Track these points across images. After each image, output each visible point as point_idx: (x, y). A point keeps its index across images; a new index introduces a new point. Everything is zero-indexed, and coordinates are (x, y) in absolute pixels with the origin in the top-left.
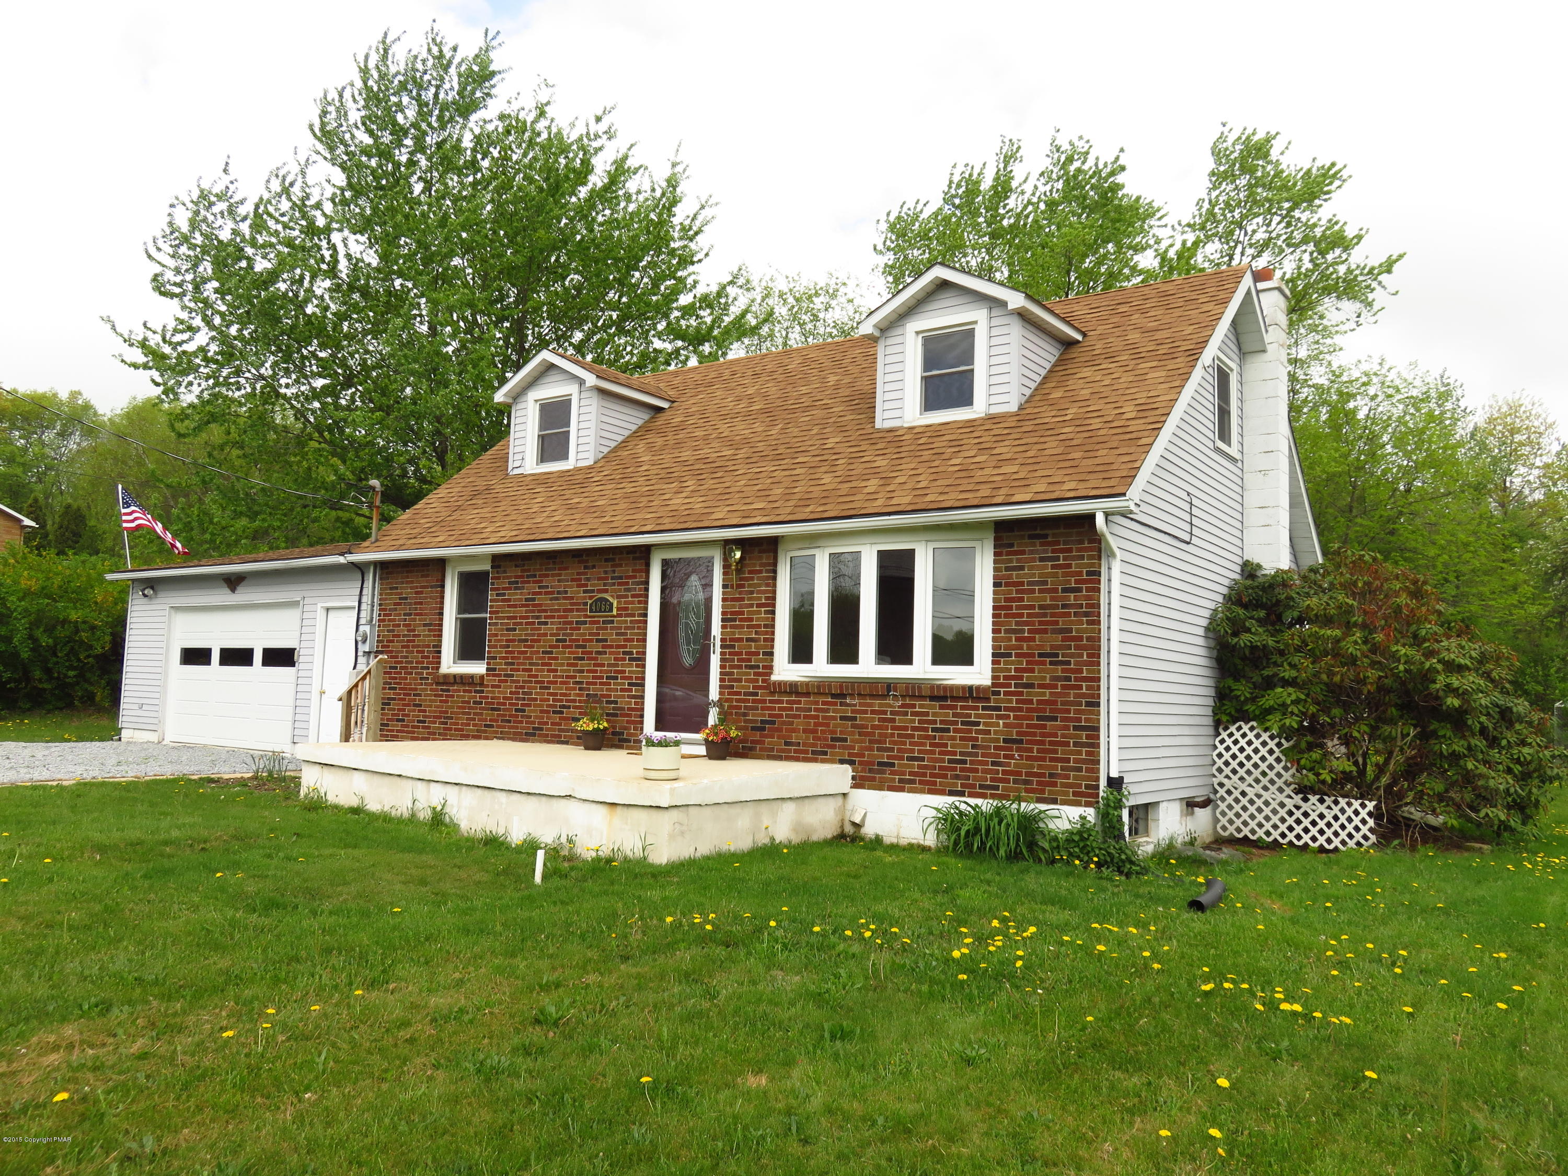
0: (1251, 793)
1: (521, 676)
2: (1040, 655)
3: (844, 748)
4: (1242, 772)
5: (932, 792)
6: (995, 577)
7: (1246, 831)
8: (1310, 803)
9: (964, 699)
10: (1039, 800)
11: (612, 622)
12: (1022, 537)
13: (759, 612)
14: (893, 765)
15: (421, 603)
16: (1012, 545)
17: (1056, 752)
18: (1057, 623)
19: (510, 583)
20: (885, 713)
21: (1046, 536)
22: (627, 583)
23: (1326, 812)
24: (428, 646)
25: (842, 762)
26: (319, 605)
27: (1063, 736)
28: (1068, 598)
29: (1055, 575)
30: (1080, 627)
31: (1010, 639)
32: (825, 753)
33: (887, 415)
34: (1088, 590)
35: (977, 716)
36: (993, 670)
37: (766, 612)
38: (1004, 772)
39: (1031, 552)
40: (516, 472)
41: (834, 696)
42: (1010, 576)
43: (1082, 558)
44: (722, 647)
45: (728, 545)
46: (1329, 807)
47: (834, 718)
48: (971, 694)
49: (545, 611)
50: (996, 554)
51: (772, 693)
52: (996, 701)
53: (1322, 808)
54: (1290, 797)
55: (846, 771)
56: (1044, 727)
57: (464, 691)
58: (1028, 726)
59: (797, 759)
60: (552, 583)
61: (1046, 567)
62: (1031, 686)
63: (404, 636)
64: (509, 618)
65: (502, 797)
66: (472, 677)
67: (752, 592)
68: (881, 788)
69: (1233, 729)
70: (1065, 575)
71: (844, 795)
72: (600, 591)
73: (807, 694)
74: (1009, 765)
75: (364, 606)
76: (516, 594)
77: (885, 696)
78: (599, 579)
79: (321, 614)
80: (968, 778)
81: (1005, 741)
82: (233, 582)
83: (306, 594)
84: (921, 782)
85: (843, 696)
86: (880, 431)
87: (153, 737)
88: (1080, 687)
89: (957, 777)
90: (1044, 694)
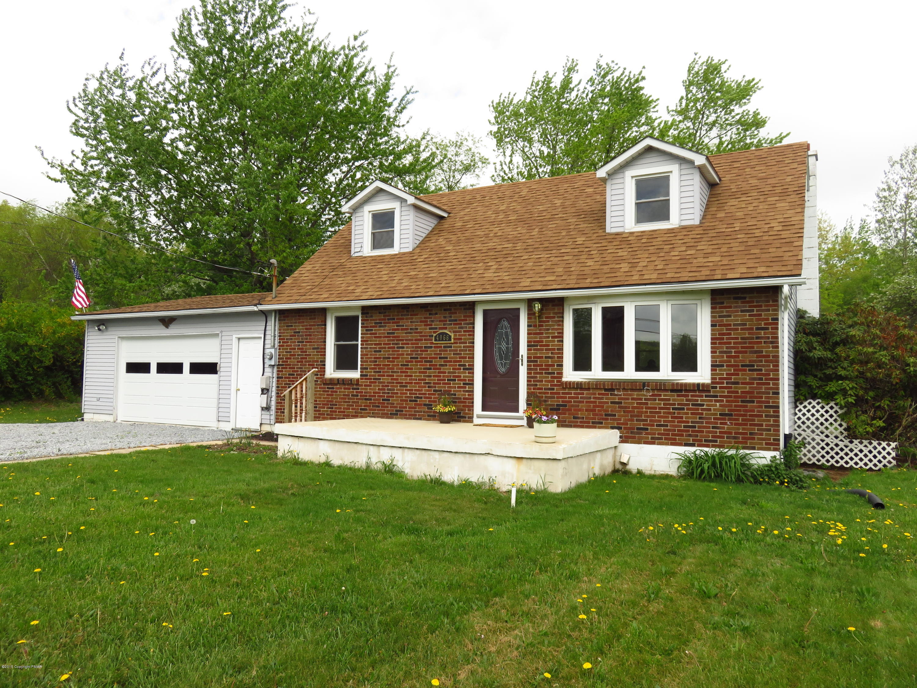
0: (818, 439)
1: (386, 379)
2: (742, 366)
3: (614, 420)
4: (813, 427)
5: (672, 444)
6: (712, 321)
7: (814, 460)
8: (854, 444)
9: (694, 391)
10: (744, 448)
11: (451, 347)
12: (729, 298)
13: (554, 341)
14: (647, 429)
15: (310, 335)
16: (723, 303)
17: (754, 420)
18: (753, 347)
19: (375, 323)
20: (641, 399)
21: (745, 298)
22: (461, 324)
23: (864, 449)
24: (317, 361)
25: (612, 428)
26: (234, 336)
27: (758, 411)
28: (760, 334)
29: (751, 320)
30: (767, 350)
31: (723, 357)
32: (601, 423)
33: (613, 225)
34: (772, 328)
35: (701, 401)
36: (712, 374)
37: (558, 341)
38: (720, 432)
39: (736, 307)
40: (357, 255)
41: (606, 390)
42: (722, 321)
43: (769, 310)
44: (528, 361)
45: (530, 302)
46: (866, 446)
47: (607, 403)
48: (698, 388)
49: (403, 340)
50: (712, 308)
51: (564, 389)
52: (714, 392)
53: (861, 447)
54: (841, 440)
55: (616, 433)
56: (746, 406)
57: (345, 389)
58: (736, 406)
59: (582, 427)
60: (406, 323)
61: (745, 316)
62: (737, 383)
63: (298, 355)
64: (375, 344)
65: (436, 455)
66: (351, 380)
67: (548, 330)
68: (639, 443)
69: (806, 403)
70: (758, 320)
71: (616, 447)
72: (440, 328)
73: (589, 389)
74: (724, 428)
75: (268, 337)
76: (381, 330)
77: (640, 390)
78: (440, 321)
79: (235, 341)
80: (697, 436)
81: (720, 414)
82: (167, 322)
83: (223, 329)
84: (666, 439)
85: (612, 390)
86: (610, 234)
87: (110, 418)
88: (769, 384)
89: (690, 436)
90: (746, 388)
